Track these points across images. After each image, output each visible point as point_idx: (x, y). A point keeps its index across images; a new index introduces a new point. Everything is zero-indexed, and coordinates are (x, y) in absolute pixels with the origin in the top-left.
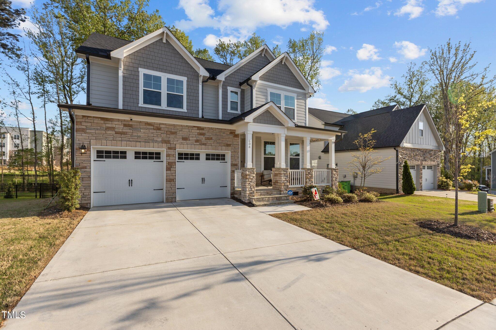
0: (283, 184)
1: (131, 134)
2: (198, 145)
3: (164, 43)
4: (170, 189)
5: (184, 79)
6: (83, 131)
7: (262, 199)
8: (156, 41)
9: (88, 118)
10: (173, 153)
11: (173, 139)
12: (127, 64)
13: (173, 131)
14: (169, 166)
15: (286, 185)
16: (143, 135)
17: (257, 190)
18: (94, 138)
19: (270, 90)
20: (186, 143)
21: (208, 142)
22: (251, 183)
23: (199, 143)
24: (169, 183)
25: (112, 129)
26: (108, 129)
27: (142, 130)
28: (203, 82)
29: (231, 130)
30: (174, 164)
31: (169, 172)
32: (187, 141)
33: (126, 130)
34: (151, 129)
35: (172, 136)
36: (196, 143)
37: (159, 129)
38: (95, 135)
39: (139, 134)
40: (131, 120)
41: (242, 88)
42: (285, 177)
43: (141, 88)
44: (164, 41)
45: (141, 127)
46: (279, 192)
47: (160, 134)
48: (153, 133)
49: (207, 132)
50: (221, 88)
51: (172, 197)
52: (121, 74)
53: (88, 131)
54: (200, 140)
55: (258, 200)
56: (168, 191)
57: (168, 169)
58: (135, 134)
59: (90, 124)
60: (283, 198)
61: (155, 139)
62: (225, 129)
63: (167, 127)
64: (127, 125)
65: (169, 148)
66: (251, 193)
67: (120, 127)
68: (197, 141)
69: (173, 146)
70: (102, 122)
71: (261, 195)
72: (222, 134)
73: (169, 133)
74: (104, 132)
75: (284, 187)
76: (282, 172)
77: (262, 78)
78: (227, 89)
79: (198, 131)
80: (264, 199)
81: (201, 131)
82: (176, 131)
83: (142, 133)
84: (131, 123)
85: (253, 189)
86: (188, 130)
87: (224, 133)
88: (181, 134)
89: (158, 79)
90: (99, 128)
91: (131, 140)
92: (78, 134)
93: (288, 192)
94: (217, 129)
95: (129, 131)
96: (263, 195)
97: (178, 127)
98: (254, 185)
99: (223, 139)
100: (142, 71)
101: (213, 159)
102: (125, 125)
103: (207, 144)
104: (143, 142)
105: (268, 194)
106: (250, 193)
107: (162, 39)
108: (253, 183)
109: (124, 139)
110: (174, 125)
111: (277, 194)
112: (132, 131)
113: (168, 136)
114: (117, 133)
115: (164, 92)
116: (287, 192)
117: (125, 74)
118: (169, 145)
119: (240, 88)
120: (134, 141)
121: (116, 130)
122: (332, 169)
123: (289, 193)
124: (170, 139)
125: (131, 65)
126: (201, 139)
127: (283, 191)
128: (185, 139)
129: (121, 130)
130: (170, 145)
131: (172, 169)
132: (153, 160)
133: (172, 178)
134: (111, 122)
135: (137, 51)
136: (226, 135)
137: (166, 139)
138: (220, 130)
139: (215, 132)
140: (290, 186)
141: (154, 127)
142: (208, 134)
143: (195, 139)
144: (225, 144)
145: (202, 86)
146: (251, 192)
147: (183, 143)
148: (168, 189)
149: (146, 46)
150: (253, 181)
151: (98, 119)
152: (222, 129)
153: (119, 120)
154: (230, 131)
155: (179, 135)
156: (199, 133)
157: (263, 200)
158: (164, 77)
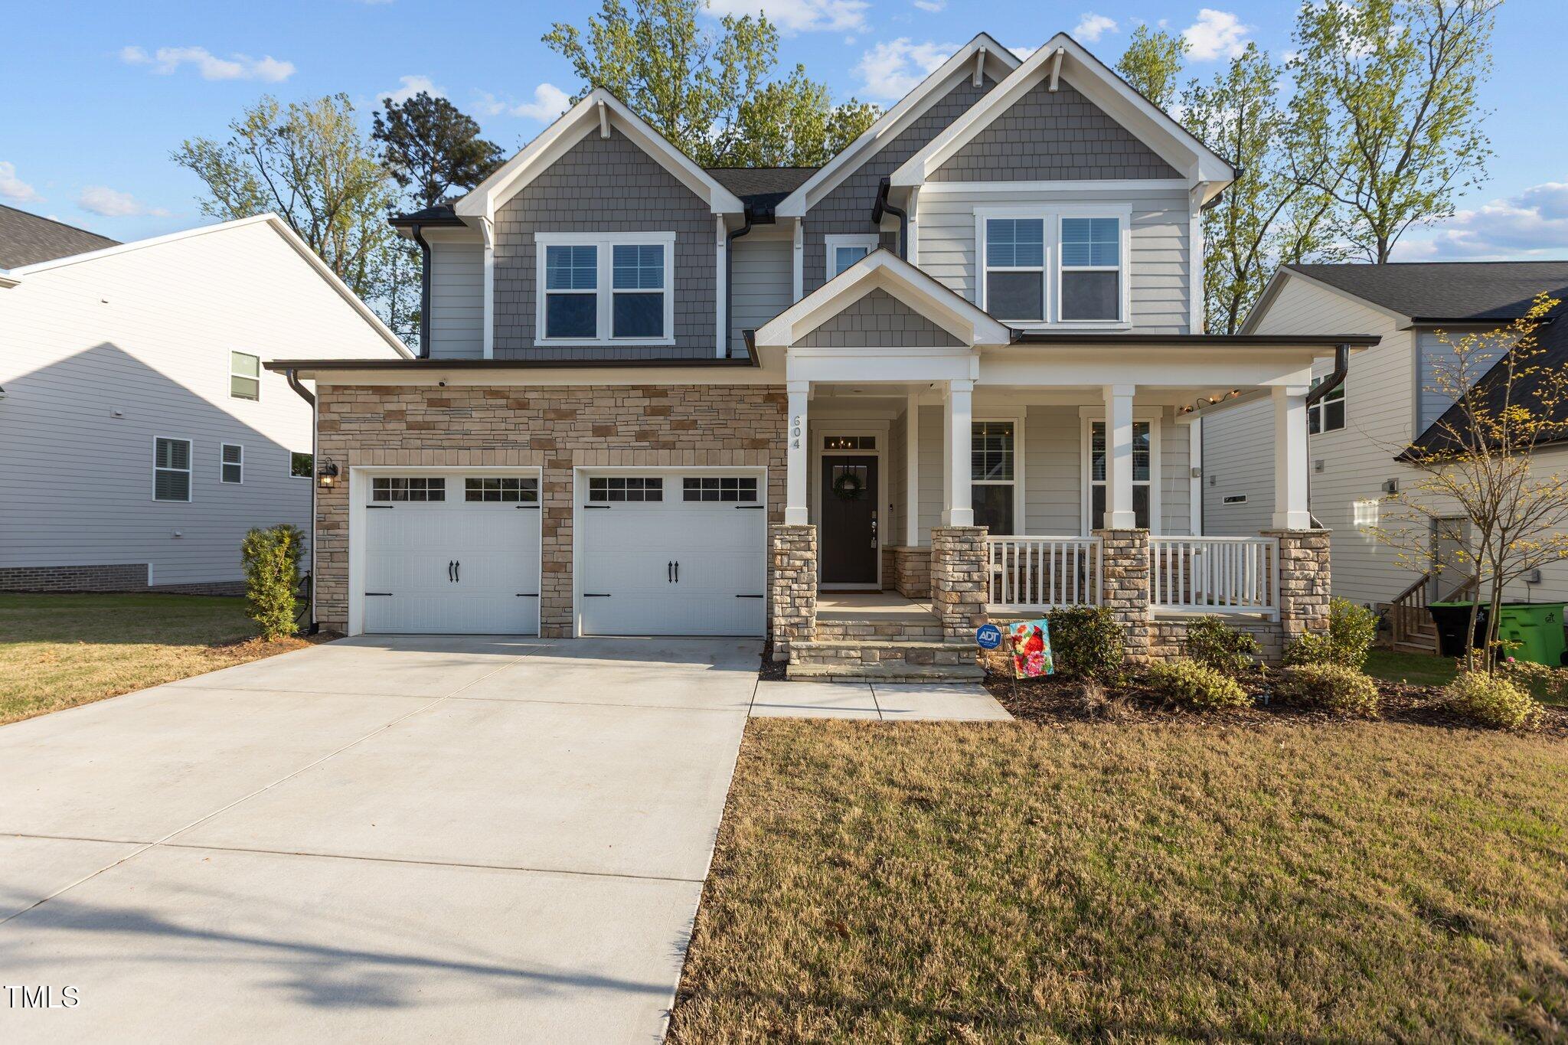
0: (955, 597)
1: (443, 426)
2: (645, 448)
3: (606, 140)
4: (556, 594)
5: (666, 240)
6: (332, 428)
7: (832, 652)
8: (583, 141)
9: (345, 392)
10: (564, 479)
11: (564, 434)
12: (506, 228)
13: (563, 407)
14: (550, 522)
15: (969, 600)
16: (477, 427)
17: (821, 616)
18: (358, 444)
19: (984, 214)
20: (605, 445)
21: (681, 438)
22: (795, 587)
23: (647, 444)
24: (552, 575)
25: (399, 415)
26: (390, 416)
27: (474, 414)
28: (732, 236)
29: (768, 387)
30: (565, 515)
31: (551, 540)
32: (609, 439)
33: (435, 416)
34: (501, 407)
35: (561, 425)
36: (638, 444)
37: (522, 405)
38: (359, 437)
39: (467, 426)
40: (442, 384)
41: (883, 229)
42: (965, 568)
43: (542, 290)
44: (605, 133)
45: (474, 403)
46: (935, 630)
47: (526, 420)
48: (505, 420)
49: (675, 402)
50: (801, 245)
51: (559, 620)
52: (489, 260)
53: (344, 426)
54: (653, 433)
55: (817, 655)
56: (547, 602)
57: (549, 530)
58: (455, 427)
59: (346, 408)
60: (939, 656)
61: (511, 437)
62: (747, 387)
63: (547, 396)
64: (438, 401)
65: (554, 464)
66: (796, 625)
67: (417, 410)
68: (641, 436)
69: (562, 456)
70: (376, 398)
71: (845, 635)
72: (733, 405)
73: (553, 416)
74: (379, 426)
75: (961, 609)
76: (949, 546)
77: (946, 172)
78: (824, 245)
79: (646, 402)
80: (843, 653)
81: (656, 402)
82: (572, 407)
83: (475, 424)
84: (445, 395)
85: (804, 612)
86: (612, 402)
87: (742, 401)
88: (589, 416)
89: (588, 255)
90: (369, 415)
91: (446, 443)
92: (323, 437)
93: (980, 633)
94: (716, 387)
95: (441, 418)
96: (855, 637)
97: (580, 395)
98: (809, 594)
99: (735, 424)
100: (544, 240)
101: (711, 497)
102: (431, 403)
103: (678, 445)
104: (478, 448)
105: (877, 633)
106: (792, 625)
107: (598, 129)
108: (805, 587)
109: (429, 442)
110: (567, 390)
111: (925, 637)
112: (447, 418)
113: (549, 424)
114: (411, 426)
115: (605, 290)
116: (974, 631)
117: (500, 260)
118: (551, 455)
119: (877, 232)
120: (451, 447)
121: (409, 419)
122: (1285, 536)
123: (984, 636)
124: (555, 434)
125: (515, 228)
126: (655, 428)
127: (952, 625)
128: (602, 431)
129: (420, 418)
130: (554, 452)
131: (560, 531)
132: (514, 504)
133: (560, 560)
134: (395, 398)
135: (529, 186)
136: (748, 406)
137: (543, 435)
138: (726, 392)
139: (708, 398)
140: (991, 608)
141: (510, 401)
142: (680, 409)
143: (637, 428)
144: (746, 442)
145: (729, 251)
146: (797, 620)
147: (594, 446)
148: (550, 595)
149: (554, 164)
150: (804, 577)
151: (365, 392)
152: (731, 388)
153: (415, 389)
154: (766, 392)
155: (584, 421)
156: (649, 410)
157: (836, 655)
158: (605, 244)
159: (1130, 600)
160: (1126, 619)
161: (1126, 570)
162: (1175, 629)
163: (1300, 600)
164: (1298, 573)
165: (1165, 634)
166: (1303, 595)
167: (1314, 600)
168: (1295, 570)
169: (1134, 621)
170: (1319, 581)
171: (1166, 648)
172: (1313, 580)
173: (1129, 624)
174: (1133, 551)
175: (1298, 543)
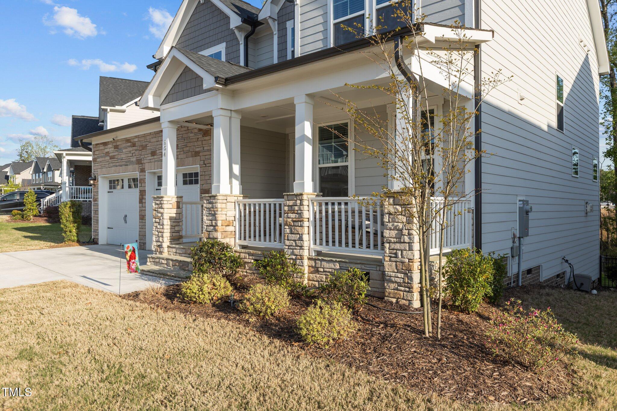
34: (129, 146)
50: (276, 32)
159: (295, 241)
160: (293, 253)
161: (293, 221)
162: (323, 263)
163: (393, 246)
164: (390, 225)
165: (317, 266)
166: (394, 243)
167: (402, 246)
168: (389, 222)
169: (297, 255)
170: (405, 232)
171: (318, 276)
172: (401, 230)
173: (294, 257)
174: (296, 208)
175: (391, 200)
